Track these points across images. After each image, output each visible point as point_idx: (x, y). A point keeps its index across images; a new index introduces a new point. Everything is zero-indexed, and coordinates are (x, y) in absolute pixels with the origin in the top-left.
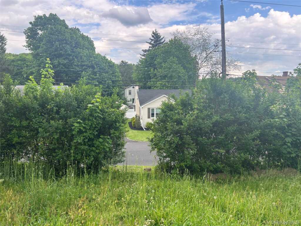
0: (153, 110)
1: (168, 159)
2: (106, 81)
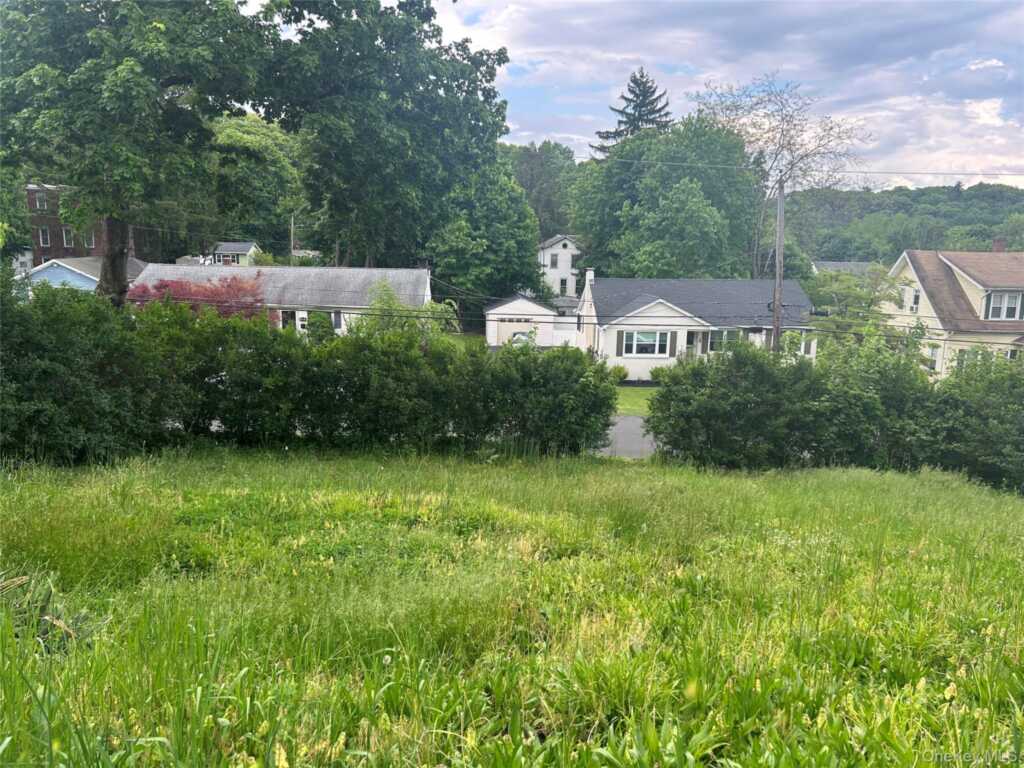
0: (630, 336)
1: (669, 447)
2: (501, 244)
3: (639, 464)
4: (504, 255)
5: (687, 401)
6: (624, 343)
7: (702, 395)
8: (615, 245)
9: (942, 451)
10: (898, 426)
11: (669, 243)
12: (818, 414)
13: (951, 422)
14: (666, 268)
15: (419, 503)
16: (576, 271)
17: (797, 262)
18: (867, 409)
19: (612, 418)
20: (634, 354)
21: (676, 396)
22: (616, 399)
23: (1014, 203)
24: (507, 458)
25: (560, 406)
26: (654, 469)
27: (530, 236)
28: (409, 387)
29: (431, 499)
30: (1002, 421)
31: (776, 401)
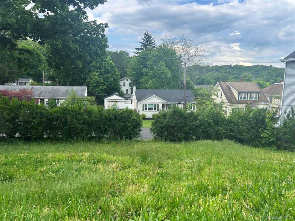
0: (146, 105)
1: (157, 136)
2: (109, 80)
3: (149, 141)
4: (110, 83)
5: (161, 123)
6: (145, 107)
7: (166, 121)
8: (141, 80)
9: (229, 135)
10: (217, 129)
11: (157, 80)
12: (197, 126)
13: (231, 127)
14: (156, 87)
15: (82, 155)
16: (131, 87)
17: (191, 85)
18: (209, 124)
19: (141, 129)
20: (148, 111)
21: (159, 122)
22: (142, 123)
23: (245, 70)
24: (111, 141)
25: (126, 125)
26: (153, 143)
27: (117, 77)
28: (80, 121)
29: (86, 154)
30: (243, 126)
31: (186, 123)
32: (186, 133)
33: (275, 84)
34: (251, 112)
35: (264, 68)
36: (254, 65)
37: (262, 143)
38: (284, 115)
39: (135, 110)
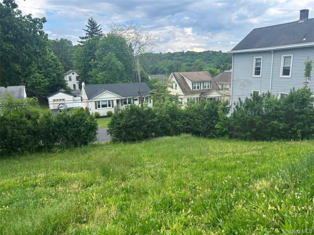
0: (99, 102)
1: (115, 138)
2: (51, 75)
3: (107, 144)
4: (52, 78)
5: (119, 124)
6: (97, 105)
7: (123, 121)
8: (90, 73)
9: (186, 128)
10: (175, 123)
11: (107, 72)
12: (155, 123)
13: (187, 120)
14: (107, 79)
15: (36, 178)
16: (78, 82)
17: (145, 76)
18: (167, 120)
19: (97, 132)
20: (101, 108)
21: (116, 122)
22: (97, 126)
23: (196, 56)
24: (63, 149)
25: (80, 131)
26: (111, 145)
27: (61, 72)
28: (23, 131)
29: (40, 175)
30: (198, 119)
31: (144, 120)
32: (145, 132)
33: (225, 71)
34: (205, 104)
35: (214, 53)
36: (205, 51)
37: (216, 133)
38: (234, 106)
39: (87, 109)
